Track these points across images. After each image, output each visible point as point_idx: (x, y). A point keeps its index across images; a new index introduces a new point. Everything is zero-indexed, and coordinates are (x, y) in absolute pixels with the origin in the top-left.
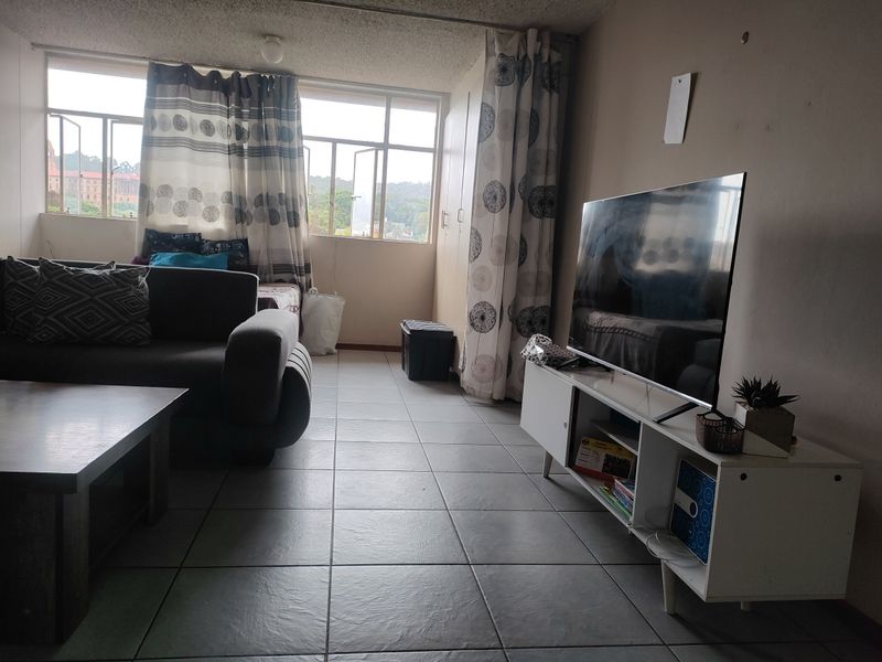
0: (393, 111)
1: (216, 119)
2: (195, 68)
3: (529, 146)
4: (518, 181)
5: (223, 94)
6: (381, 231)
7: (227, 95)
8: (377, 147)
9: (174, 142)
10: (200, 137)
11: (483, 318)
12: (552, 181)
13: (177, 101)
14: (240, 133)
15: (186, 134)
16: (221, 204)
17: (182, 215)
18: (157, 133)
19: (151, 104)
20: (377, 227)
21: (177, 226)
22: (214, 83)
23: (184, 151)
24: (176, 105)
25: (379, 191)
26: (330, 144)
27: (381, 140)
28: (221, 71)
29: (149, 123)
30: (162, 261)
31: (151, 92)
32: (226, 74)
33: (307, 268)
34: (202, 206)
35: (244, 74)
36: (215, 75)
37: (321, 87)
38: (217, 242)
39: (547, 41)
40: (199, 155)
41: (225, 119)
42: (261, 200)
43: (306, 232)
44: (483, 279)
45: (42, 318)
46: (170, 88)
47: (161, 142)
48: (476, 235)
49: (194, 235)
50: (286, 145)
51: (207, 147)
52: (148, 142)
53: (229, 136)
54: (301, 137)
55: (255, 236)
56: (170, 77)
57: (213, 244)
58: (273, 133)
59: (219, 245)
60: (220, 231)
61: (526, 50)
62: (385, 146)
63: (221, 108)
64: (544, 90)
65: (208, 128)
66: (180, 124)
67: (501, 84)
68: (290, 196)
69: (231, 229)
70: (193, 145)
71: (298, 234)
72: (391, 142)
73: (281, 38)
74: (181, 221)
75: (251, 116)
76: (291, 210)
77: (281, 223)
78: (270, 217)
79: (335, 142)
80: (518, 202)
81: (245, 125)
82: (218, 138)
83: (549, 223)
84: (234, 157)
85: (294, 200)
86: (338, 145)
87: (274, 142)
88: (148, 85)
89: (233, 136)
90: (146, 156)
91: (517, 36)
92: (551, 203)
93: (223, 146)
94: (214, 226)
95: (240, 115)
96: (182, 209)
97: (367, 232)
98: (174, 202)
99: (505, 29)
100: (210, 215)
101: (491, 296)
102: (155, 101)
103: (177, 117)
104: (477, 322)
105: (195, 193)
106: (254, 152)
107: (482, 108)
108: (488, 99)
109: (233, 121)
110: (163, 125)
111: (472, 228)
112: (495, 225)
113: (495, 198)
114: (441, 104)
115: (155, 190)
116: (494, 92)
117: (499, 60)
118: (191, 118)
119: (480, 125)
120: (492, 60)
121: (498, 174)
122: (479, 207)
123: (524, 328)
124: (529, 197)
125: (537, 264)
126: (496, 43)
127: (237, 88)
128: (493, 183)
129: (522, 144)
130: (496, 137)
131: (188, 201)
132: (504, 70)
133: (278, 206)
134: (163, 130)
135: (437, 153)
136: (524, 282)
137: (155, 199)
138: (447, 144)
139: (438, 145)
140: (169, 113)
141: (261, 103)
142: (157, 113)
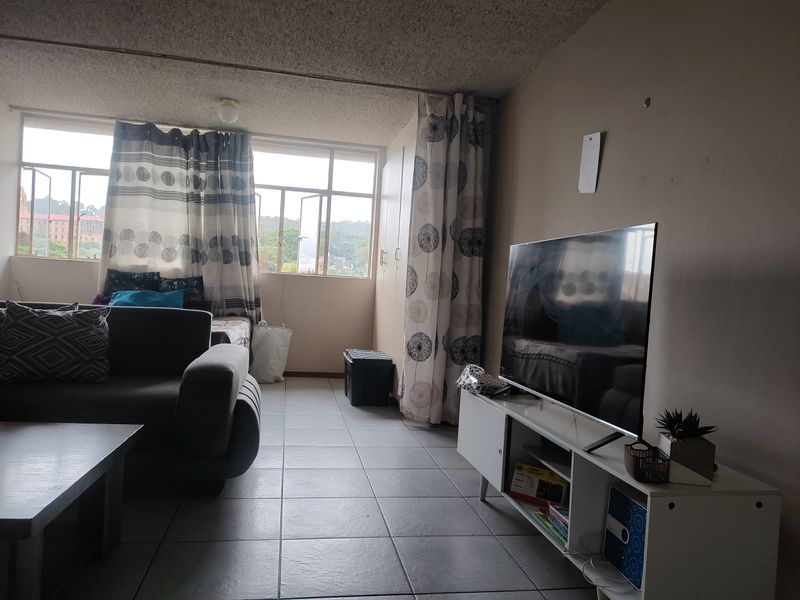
0: (336, 161)
1: (176, 171)
2: (158, 126)
3: (459, 193)
4: (449, 223)
5: (182, 149)
6: (325, 268)
7: (186, 149)
8: (322, 193)
9: (137, 191)
10: (161, 186)
11: (419, 348)
12: (479, 223)
13: (141, 155)
14: (197, 183)
15: (148, 184)
16: (177, 249)
17: (142, 256)
18: (122, 183)
19: (116, 158)
20: (321, 260)
21: (137, 266)
22: (175, 139)
23: (146, 199)
24: (140, 158)
25: (323, 229)
26: (280, 192)
27: (325, 187)
28: (180, 128)
29: (114, 174)
30: (122, 298)
31: (117, 147)
32: (186, 131)
33: (257, 303)
34: (162, 248)
35: (202, 132)
36: (176, 132)
37: (271, 142)
38: (175, 280)
39: (471, 103)
40: (160, 203)
41: (184, 171)
42: (214, 242)
43: (256, 270)
44: (419, 312)
45: (6, 358)
46: (135, 144)
47: (125, 191)
48: (412, 272)
49: (153, 274)
50: (239, 193)
51: (168, 196)
52: (113, 192)
53: (188, 186)
54: (253, 186)
55: (210, 274)
56: (136, 134)
57: (171, 282)
58: (227, 182)
59: (176, 283)
60: (177, 270)
61: (453, 111)
62: (329, 193)
63: (181, 161)
64: (470, 145)
65: (168, 179)
66: (142, 175)
67: (432, 140)
68: (242, 238)
69: (187, 269)
70: (155, 194)
71: (249, 272)
72: (334, 189)
73: (236, 102)
74: (141, 262)
75: (207, 168)
76: (243, 250)
77: (234, 262)
78: (224, 257)
79: (283, 189)
80: (450, 242)
81: (203, 176)
82: (177, 188)
83: (478, 261)
84: (192, 204)
85: (246, 242)
86: (287, 192)
87: (228, 191)
88: (115, 141)
89: (192, 185)
90: (111, 205)
91: (445, 100)
92: (479, 243)
93: (182, 194)
94: (171, 264)
95: (197, 167)
96: (142, 251)
97: (313, 269)
98: (135, 244)
99: (435, 93)
100: (168, 256)
101: (428, 328)
102: (120, 155)
103: (141, 169)
104: (415, 351)
105: (155, 237)
106: (210, 199)
107: (415, 161)
108: (420, 153)
109: (191, 172)
110: (128, 176)
111: (408, 265)
112: (430, 264)
113: (429, 239)
114: (379, 156)
115: (119, 234)
116: (426, 146)
117: (430, 120)
118: (153, 170)
119: (415, 175)
120: (423, 120)
121: (431, 218)
122: (414, 247)
123: (457, 356)
124: (460, 238)
125: (468, 298)
126: (427, 105)
127: (195, 144)
128: (427, 226)
129: (452, 191)
130: (429, 186)
131: (148, 243)
132: (434, 128)
133: (232, 249)
134: (127, 181)
135: (376, 197)
136: (455, 314)
137: (118, 242)
138: (384, 191)
139: (376, 192)
140: (133, 166)
141: (217, 157)
142: (123, 165)
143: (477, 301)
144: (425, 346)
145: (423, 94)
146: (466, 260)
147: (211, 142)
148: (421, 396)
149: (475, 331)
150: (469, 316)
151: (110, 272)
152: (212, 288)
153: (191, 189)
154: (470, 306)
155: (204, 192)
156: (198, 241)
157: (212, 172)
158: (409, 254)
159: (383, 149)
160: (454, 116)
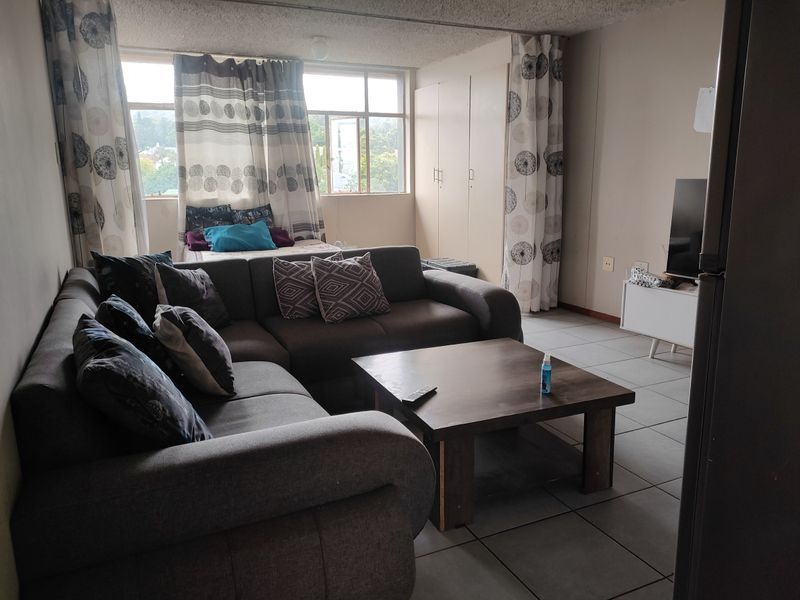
1: (235, 102)
2: (213, 56)
4: (543, 150)
5: (238, 80)
6: (369, 186)
7: (242, 80)
8: (359, 115)
9: (200, 126)
10: (225, 120)
11: (522, 254)
12: (561, 149)
13: (201, 88)
14: (258, 114)
15: (210, 117)
16: (242, 180)
17: (211, 190)
18: (186, 118)
19: (179, 93)
21: (208, 200)
22: (230, 70)
23: (208, 133)
24: (199, 92)
26: (324, 117)
28: (236, 58)
29: (179, 108)
31: (179, 81)
32: (239, 60)
33: (322, 225)
34: (231, 181)
35: (259, 61)
36: (231, 62)
38: (249, 210)
39: (556, 43)
40: (226, 136)
41: (242, 102)
42: (283, 170)
43: (320, 192)
44: (520, 225)
46: (193, 77)
47: (190, 127)
48: (511, 192)
49: (225, 207)
50: (299, 122)
51: (231, 128)
52: (181, 127)
53: (248, 116)
55: (277, 202)
56: (195, 66)
57: (245, 213)
58: (288, 112)
59: (250, 214)
60: (244, 201)
61: (541, 49)
62: (366, 115)
63: (238, 92)
64: (556, 80)
65: (230, 111)
66: (204, 109)
67: (528, 77)
68: (305, 166)
69: (254, 200)
70: (217, 127)
71: (313, 196)
72: (370, 111)
73: (326, 37)
74: (210, 196)
75: (267, 98)
76: (307, 178)
77: (300, 188)
78: (289, 185)
79: (327, 114)
80: (543, 164)
81: (263, 106)
82: (238, 120)
84: (254, 135)
85: (309, 169)
87: (290, 121)
88: (175, 70)
89: (252, 116)
90: (181, 141)
91: (533, 40)
92: (561, 164)
93: (244, 126)
94: (239, 196)
95: (256, 97)
96: (211, 185)
97: (355, 189)
98: (204, 179)
99: (527, 35)
100: (237, 189)
101: (529, 238)
102: (182, 89)
103: (202, 102)
104: (518, 257)
105: (223, 170)
106: (271, 130)
107: (509, 94)
108: (514, 88)
109: (250, 103)
110: (191, 111)
111: (506, 187)
112: (528, 185)
113: (526, 164)
114: (409, 77)
115: (188, 170)
116: (519, 82)
117: (526, 59)
118: (214, 103)
119: (509, 108)
120: (516, 58)
121: (529, 146)
122: (512, 171)
123: (549, 257)
124: (548, 161)
125: (555, 210)
126: (521, 46)
127: (254, 74)
128: (524, 153)
129: (544, 122)
130: (525, 118)
131: (215, 177)
132: (530, 67)
133: (296, 177)
134: (191, 115)
135: (409, 117)
136: (547, 224)
137: (188, 178)
138: (419, 111)
139: (408, 112)
140: (196, 100)
141: (277, 86)
142: (185, 99)
143: (559, 212)
144: (528, 253)
145: (516, 35)
146: (553, 178)
147: (269, 70)
148: (525, 292)
149: (558, 236)
150: (556, 224)
151: (188, 208)
152: (282, 216)
153: (252, 120)
154: (556, 215)
155: (265, 123)
156: (263, 171)
157: (273, 103)
158: (506, 177)
159: (414, 71)
160: (542, 54)
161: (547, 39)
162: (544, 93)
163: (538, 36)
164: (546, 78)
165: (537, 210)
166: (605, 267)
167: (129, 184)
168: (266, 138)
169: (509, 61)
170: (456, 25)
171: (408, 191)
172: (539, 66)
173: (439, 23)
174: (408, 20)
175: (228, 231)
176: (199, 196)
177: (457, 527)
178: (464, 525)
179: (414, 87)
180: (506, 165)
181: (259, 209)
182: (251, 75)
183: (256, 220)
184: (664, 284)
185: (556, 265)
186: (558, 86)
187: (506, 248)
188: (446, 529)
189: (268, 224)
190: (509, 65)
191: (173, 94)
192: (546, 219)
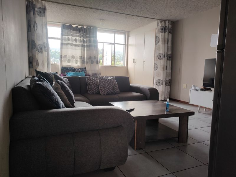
0: (116, 35)
1: (78, 38)
2: (72, 25)
5: (79, 32)
6: (114, 64)
8: (112, 44)
9: (67, 44)
10: (74, 43)
11: (159, 83)
13: (68, 34)
14: (84, 41)
15: (70, 42)
16: (78, 60)
18: (64, 42)
19: (62, 35)
20: (113, 62)
22: (77, 29)
23: (69, 46)
24: (68, 35)
25: (113, 54)
26: (102, 43)
27: (113, 42)
28: (78, 26)
29: (62, 39)
31: (62, 31)
32: (79, 27)
33: (100, 74)
34: (75, 60)
35: (85, 27)
38: (80, 69)
39: (170, 23)
40: (74, 47)
41: (80, 38)
42: (89, 58)
43: (100, 65)
46: (66, 30)
47: (65, 44)
48: (156, 65)
49: (73, 67)
50: (95, 44)
51: (76, 45)
52: (62, 44)
53: (81, 42)
55: (88, 68)
56: (67, 27)
57: (78, 69)
58: (92, 41)
62: (114, 44)
63: (79, 35)
64: (169, 33)
65: (76, 40)
66: (69, 40)
69: (81, 65)
70: (72, 45)
71: (98, 66)
72: (116, 43)
73: (104, 20)
74: (69, 64)
75: (87, 37)
76: (97, 60)
77: (95, 63)
78: (91, 62)
79: (103, 43)
82: (78, 43)
84: (82, 47)
85: (97, 58)
86: (104, 44)
87: (93, 44)
88: (61, 30)
90: (61, 48)
91: (163, 22)
92: (171, 57)
93: (79, 45)
94: (77, 65)
96: (69, 61)
97: (110, 64)
98: (67, 59)
100: (76, 62)
101: (161, 78)
103: (68, 38)
104: (158, 84)
105: (73, 57)
106: (87, 46)
107: (156, 37)
108: (158, 35)
109: (82, 38)
110: (65, 40)
111: (154, 63)
112: (161, 63)
113: (161, 57)
114: (127, 34)
115: (63, 56)
116: (159, 34)
117: (161, 27)
118: (72, 38)
119: (156, 41)
120: (158, 27)
121: (161, 51)
122: (156, 59)
123: (167, 84)
124: (167, 56)
125: (169, 70)
126: (160, 23)
127: (83, 30)
128: (160, 53)
129: (166, 45)
130: (160, 44)
131: (70, 59)
132: (162, 29)
133: (94, 59)
134: (65, 41)
135: (127, 45)
136: (166, 75)
137: (63, 59)
138: (130, 43)
139: (126, 43)
140: (67, 37)
141: (89, 34)
142: (64, 36)
144: (161, 82)
145: (158, 20)
146: (168, 61)
147: (88, 30)
149: (170, 78)
151: (62, 67)
152: (89, 71)
154: (169, 72)
155: (85, 44)
156: (84, 58)
157: (88, 39)
158: (155, 60)
159: (129, 32)
160: (166, 26)
161: (167, 22)
162: (166, 36)
163: (165, 21)
164: (167, 33)
165: (164, 70)
166: (184, 87)
167: (47, 56)
168: (85, 49)
169: (156, 28)
170: (142, 17)
171: (126, 66)
172: (165, 29)
173: (137, 16)
174: (128, 14)
175: (73, 74)
176: (66, 64)
177: (140, 149)
178: (142, 149)
179: (128, 37)
180: (155, 57)
181: (82, 69)
182: (82, 31)
183: (81, 71)
184: (202, 90)
185: (169, 87)
186: (170, 35)
187: (154, 81)
188: (136, 149)
189: (85, 73)
190: (156, 29)
191: (60, 35)
192: (166, 73)
